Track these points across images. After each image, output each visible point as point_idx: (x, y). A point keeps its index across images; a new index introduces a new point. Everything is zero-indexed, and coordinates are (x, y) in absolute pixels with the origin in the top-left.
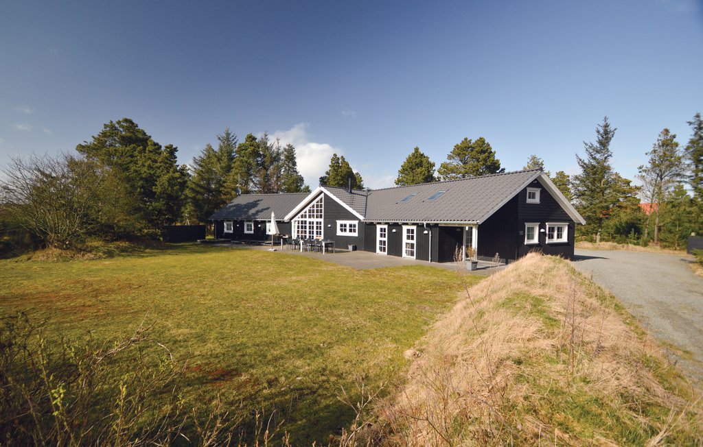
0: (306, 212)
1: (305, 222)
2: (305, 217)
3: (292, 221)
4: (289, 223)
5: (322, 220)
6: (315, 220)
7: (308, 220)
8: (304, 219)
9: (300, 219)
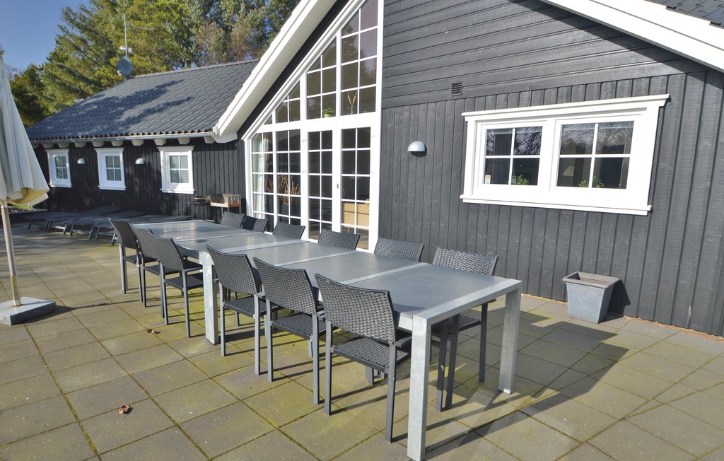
0: (295, 92)
1: (296, 135)
2: (295, 116)
3: (247, 139)
4: (234, 146)
5: (371, 120)
6: (336, 124)
7: (306, 126)
8: (288, 126)
9: (275, 127)
